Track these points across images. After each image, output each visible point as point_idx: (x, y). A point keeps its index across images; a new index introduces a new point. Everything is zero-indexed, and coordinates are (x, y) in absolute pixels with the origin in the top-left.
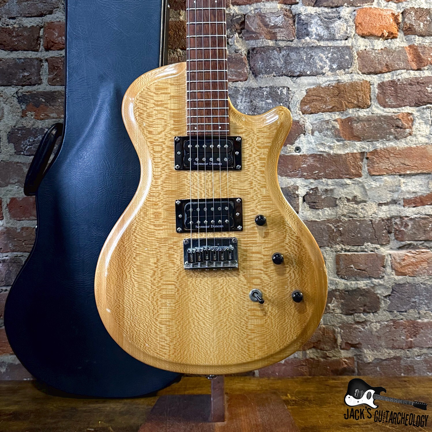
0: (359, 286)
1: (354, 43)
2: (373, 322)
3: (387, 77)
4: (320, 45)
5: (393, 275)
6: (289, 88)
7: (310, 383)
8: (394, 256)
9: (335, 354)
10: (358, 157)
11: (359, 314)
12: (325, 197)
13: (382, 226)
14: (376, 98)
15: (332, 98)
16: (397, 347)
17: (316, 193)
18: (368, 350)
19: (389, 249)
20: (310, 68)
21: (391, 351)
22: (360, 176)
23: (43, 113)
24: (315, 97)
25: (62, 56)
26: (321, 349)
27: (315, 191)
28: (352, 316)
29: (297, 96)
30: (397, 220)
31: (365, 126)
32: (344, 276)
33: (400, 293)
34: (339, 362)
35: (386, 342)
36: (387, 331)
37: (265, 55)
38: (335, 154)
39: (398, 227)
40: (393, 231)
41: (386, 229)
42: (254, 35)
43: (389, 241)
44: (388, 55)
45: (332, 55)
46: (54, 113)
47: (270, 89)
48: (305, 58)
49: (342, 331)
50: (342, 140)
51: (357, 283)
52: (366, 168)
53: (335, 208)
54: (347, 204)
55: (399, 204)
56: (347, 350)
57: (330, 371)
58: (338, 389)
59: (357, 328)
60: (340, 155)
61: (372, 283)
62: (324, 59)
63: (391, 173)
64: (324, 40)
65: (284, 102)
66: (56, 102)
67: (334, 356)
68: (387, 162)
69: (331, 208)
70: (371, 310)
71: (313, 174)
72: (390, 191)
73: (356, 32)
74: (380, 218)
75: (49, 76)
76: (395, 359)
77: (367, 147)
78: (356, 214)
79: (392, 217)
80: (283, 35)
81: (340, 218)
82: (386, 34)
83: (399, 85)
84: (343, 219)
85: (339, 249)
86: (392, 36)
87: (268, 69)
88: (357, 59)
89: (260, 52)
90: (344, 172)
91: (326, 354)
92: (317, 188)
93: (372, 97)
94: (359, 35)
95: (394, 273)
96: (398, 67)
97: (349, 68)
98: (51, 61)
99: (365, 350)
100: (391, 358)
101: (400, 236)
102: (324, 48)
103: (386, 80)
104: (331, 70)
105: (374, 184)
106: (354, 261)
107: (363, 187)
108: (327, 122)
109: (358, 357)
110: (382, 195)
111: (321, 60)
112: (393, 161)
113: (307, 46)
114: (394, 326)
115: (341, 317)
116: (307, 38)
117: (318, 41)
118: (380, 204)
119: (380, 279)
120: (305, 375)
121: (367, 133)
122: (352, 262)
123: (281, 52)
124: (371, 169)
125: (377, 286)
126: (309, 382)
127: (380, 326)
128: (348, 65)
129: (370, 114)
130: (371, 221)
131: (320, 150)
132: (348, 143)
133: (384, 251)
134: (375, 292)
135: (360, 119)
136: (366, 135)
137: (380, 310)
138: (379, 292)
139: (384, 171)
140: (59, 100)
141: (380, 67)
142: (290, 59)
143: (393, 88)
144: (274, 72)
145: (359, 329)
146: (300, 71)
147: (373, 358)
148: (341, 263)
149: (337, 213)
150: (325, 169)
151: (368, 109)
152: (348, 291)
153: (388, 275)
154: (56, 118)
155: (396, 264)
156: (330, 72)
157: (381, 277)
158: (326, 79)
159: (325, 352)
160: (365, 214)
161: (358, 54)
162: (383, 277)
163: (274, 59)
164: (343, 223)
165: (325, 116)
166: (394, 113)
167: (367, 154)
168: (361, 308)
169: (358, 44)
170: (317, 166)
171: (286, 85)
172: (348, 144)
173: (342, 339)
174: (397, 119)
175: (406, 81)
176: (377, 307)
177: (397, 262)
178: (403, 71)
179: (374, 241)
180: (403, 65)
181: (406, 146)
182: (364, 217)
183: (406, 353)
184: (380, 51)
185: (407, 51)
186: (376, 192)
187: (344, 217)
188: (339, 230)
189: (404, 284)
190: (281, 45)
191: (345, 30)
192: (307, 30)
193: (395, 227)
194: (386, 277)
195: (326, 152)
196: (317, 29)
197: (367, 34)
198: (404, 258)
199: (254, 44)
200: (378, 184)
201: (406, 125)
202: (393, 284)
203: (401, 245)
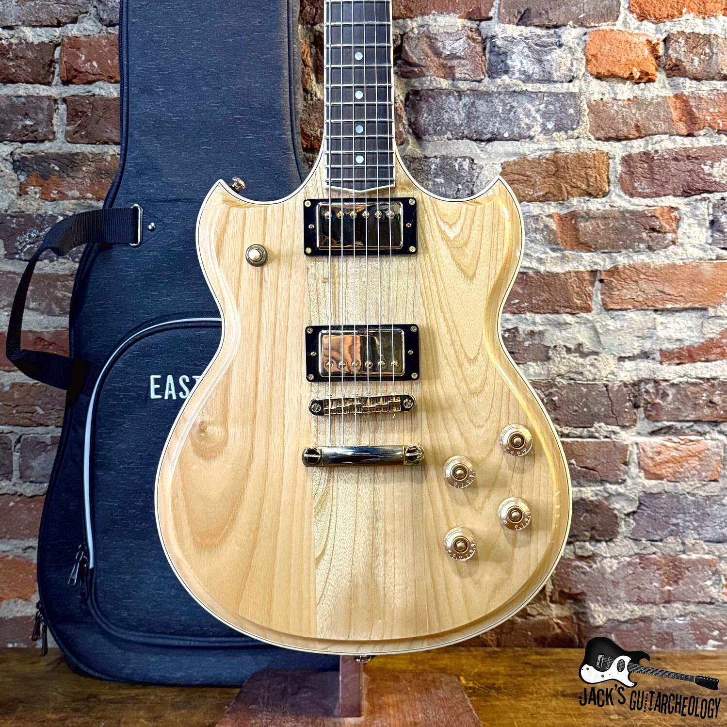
0: (583, 496)
1: (584, 87)
2: (606, 558)
3: (637, 146)
4: (526, 90)
5: (640, 477)
6: (473, 160)
7: (499, 660)
8: (643, 445)
9: (541, 611)
10: (586, 278)
11: (582, 543)
12: (530, 345)
13: (624, 395)
14: (619, 181)
15: (545, 178)
16: (646, 600)
17: (515, 336)
18: (597, 605)
19: (634, 434)
20: (510, 128)
21: (636, 608)
22: (588, 310)
23: (55, 190)
24: (516, 177)
25: (90, 94)
27: (514, 333)
28: (572, 547)
29: (487, 172)
30: (650, 385)
31: (599, 227)
33: (653, 508)
34: (546, 625)
35: (627, 591)
36: (630, 572)
37: (435, 103)
38: (548, 272)
39: (651, 397)
40: (642, 405)
41: (630, 400)
42: (416, 70)
43: (635, 421)
44: (639, 110)
45: (546, 107)
46: (74, 189)
47: (441, 160)
48: (500, 111)
50: (561, 250)
51: (580, 491)
52: (598, 298)
53: (546, 363)
54: (567, 356)
55: (654, 359)
56: (561, 604)
57: (533, 640)
58: (546, 670)
59: (579, 567)
60: (557, 275)
61: (605, 490)
62: (534, 113)
63: (641, 307)
64: (532, 82)
65: (464, 183)
66: (78, 170)
67: (539, 614)
68: (634, 287)
69: (539, 363)
70: (603, 536)
71: (510, 305)
72: (638, 337)
73: (587, 70)
74: (621, 381)
75: (68, 128)
76: (641, 620)
77: (602, 262)
78: (581, 373)
79: (640, 381)
80: (465, 71)
81: (554, 380)
82: (637, 75)
83: (658, 159)
84: (559, 382)
86: (646, 79)
87: (439, 128)
88: (588, 114)
89: (427, 98)
90: (563, 303)
92: (516, 328)
93: (612, 178)
94: (592, 75)
95: (642, 474)
96: (655, 129)
97: (573, 129)
98: (72, 102)
99: (592, 605)
100: (636, 619)
101: (653, 413)
102: (533, 95)
103: (635, 151)
104: (544, 131)
105: (612, 324)
106: (576, 453)
107: (594, 329)
108: (536, 218)
109: (580, 616)
110: (626, 343)
111: (528, 115)
112: (645, 286)
113: (504, 90)
114: (642, 565)
116: (505, 77)
117: (524, 82)
118: (621, 359)
119: (620, 484)
120: (490, 646)
121: (601, 238)
122: (573, 455)
123: (460, 100)
124: (608, 300)
125: (614, 496)
126: (497, 658)
127: (618, 564)
128: (572, 125)
129: (608, 207)
130: (606, 386)
131: (523, 265)
132: (570, 254)
133: (626, 437)
134: (611, 507)
135: (591, 215)
136: (600, 241)
137: (619, 537)
138: (617, 506)
139: (630, 303)
140: (84, 169)
141: (625, 130)
142: (476, 111)
143: (646, 165)
144: (449, 133)
145: (583, 568)
146: (492, 132)
147: (605, 619)
149: (549, 371)
150: (530, 296)
151: (605, 198)
153: (633, 478)
154: (78, 199)
155: (646, 459)
156: (542, 135)
157: (620, 481)
158: (535, 146)
160: (596, 374)
161: (589, 107)
162: (624, 481)
163: (449, 110)
164: (558, 388)
165: (532, 208)
166: (647, 206)
167: (601, 274)
168: (586, 533)
169: (590, 90)
170: (517, 292)
171: (468, 155)
172: (570, 257)
173: (553, 585)
174: (652, 216)
175: (668, 154)
176: (613, 532)
177: (647, 457)
178: (664, 137)
179: (611, 420)
180: (663, 127)
181: (666, 262)
182: (595, 379)
183: (660, 610)
184: (626, 103)
185: (671, 104)
186: (615, 338)
187: (562, 378)
188: (552, 400)
189: (660, 493)
190: (462, 87)
191: (569, 65)
192: (506, 64)
193: (646, 398)
194: (629, 482)
195: (533, 268)
196: (522, 63)
197: (606, 74)
198: (659, 449)
199: (417, 84)
200: (618, 324)
201: (667, 226)
202: (641, 494)
203: (656, 429)
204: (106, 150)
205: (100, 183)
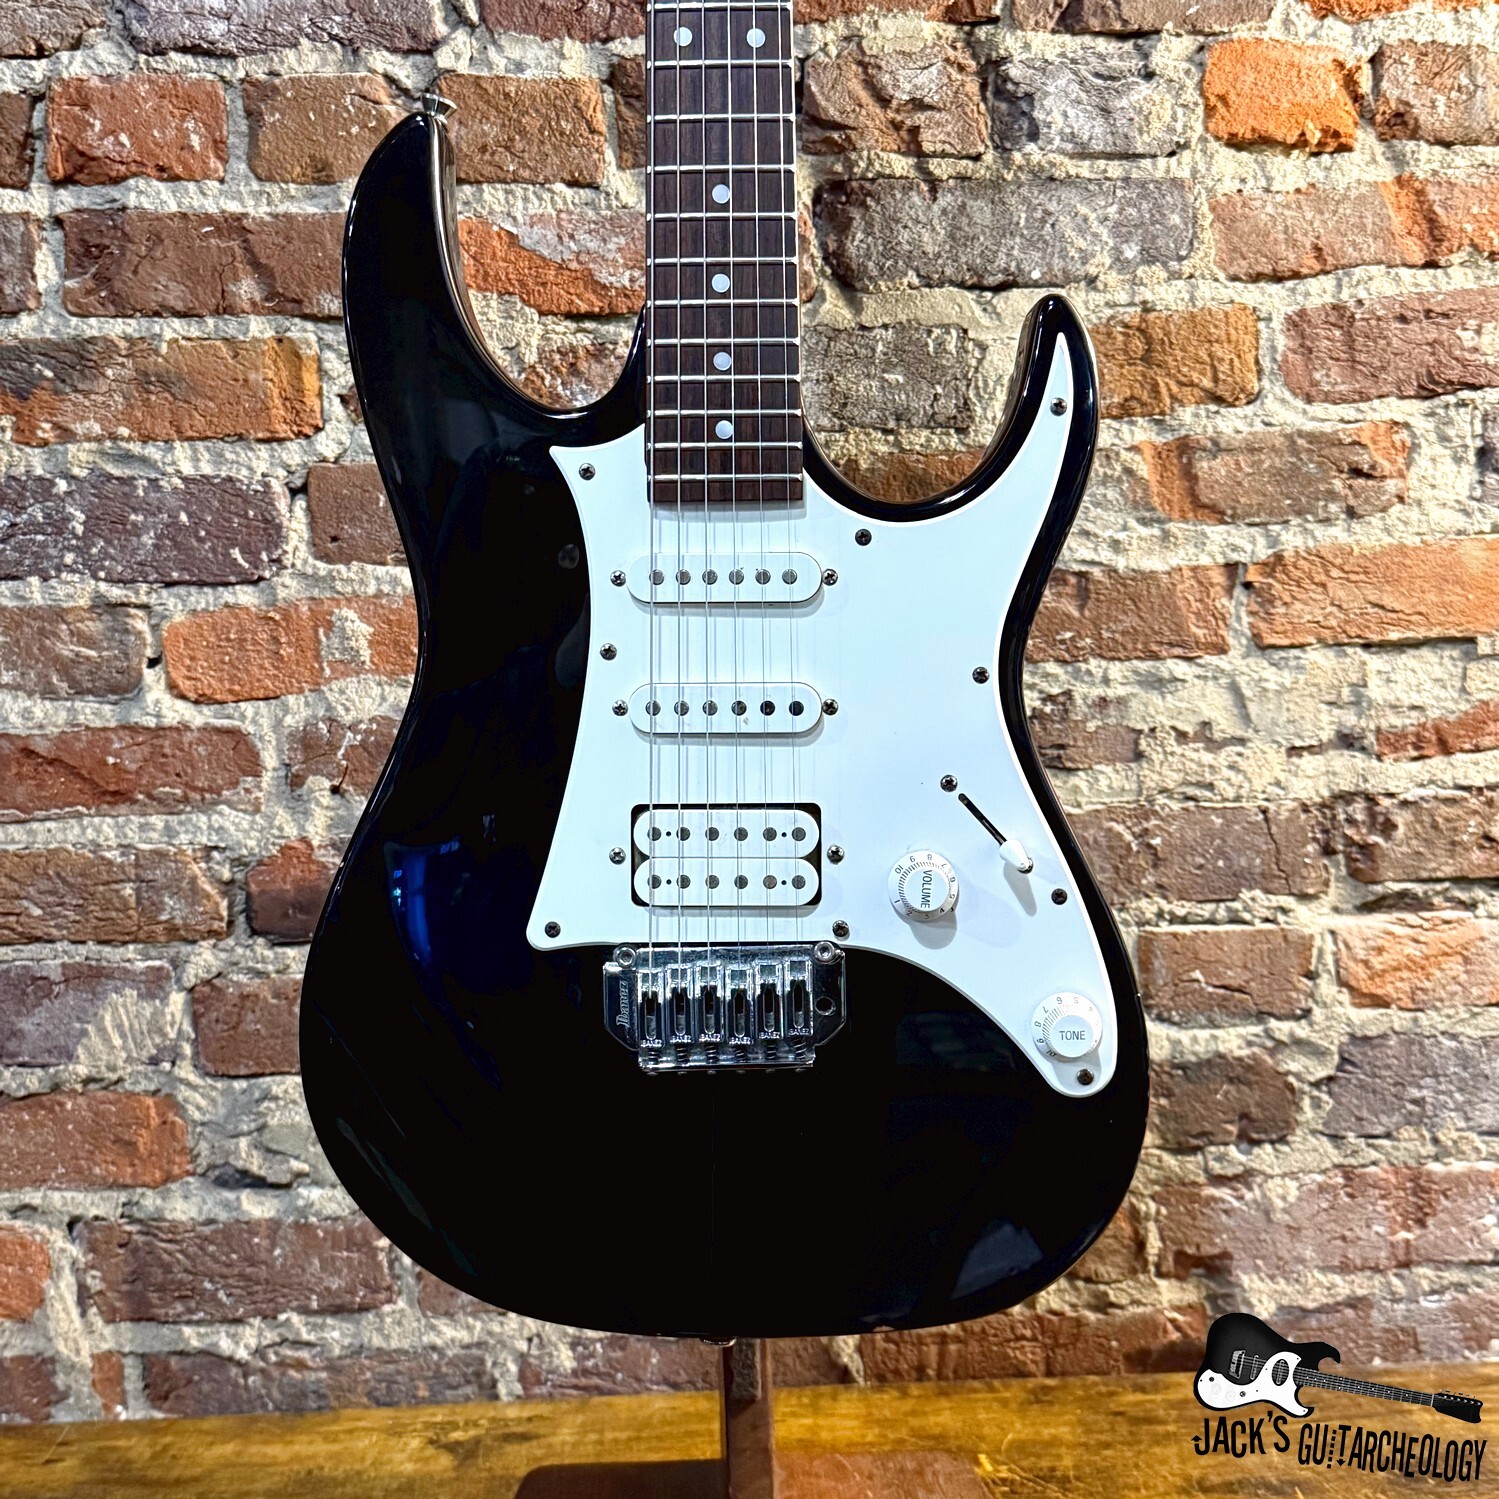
0: (1222, 1049)
1: (1202, 167)
3: (1319, 292)
4: (1078, 176)
5: (1341, 1004)
6: (965, 331)
7: (1056, 1409)
8: (1347, 935)
9: (1138, 1296)
10: (1215, 580)
11: (1222, 1148)
12: (1098, 727)
13: (1302, 828)
14: (1280, 369)
15: (1121, 366)
16: (1358, 1262)
17: (1066, 711)
18: (1255, 1277)
20: (1043, 258)
21: (1337, 1279)
22: (1222, 650)
23: (47, 421)
25: (116, 205)
26: (1088, 1280)
27: (1063, 704)
28: (1200, 1157)
29: (996, 358)
30: (1355, 805)
31: (1240, 469)
32: (1169, 1010)
33: (1368, 1068)
34: (1150, 1325)
35: (1319, 1245)
36: (1325, 1205)
37: (878, 208)
38: (1133, 570)
39: (1359, 832)
40: (1340, 847)
41: (1315, 839)
42: (836, 136)
43: (1326, 883)
44: (1321, 212)
45: (1121, 211)
46: (88, 419)
47: (897, 332)
48: (1022, 222)
49: (1164, 1211)
50: (1159, 521)
51: (1215, 1038)
52: (1241, 622)
53: (1133, 765)
54: (1178, 750)
55: (1363, 749)
56: (1180, 1278)
57: (1121, 1358)
58: (1160, 1429)
59: (1215, 1200)
60: (1150, 577)
61: (1268, 1034)
62: (1095, 226)
63: (1333, 639)
64: (1090, 157)
65: (947, 383)
66: (96, 377)
67: (1136, 1302)
68: (1318, 597)
69: (1119, 766)
70: (1265, 1132)
71: (1054, 644)
72: (1330, 703)
73: (1207, 129)
74: (1294, 800)
75: (69, 283)
76: (1353, 1306)
77: (1249, 544)
78: (1210, 786)
79: (1337, 797)
80: (942, 137)
81: (1151, 801)
82: (1315, 136)
83: (1362, 319)
84: (1163, 807)
85: (1149, 915)
86: (1333, 144)
87: (891, 262)
88: (1212, 225)
89: (861, 198)
90: (1167, 636)
91: (1106, 1294)
92: (1068, 694)
93: (1266, 363)
94: (1218, 138)
95: (1345, 997)
96: (1356, 255)
97: (1181, 259)
98: (76, 225)
99: (1247, 1280)
100: (1338, 1304)
101: (1361, 865)
102: (1091, 187)
103: (1314, 303)
104: (1119, 264)
105: (1272, 677)
106: (1202, 956)
107: (1235, 689)
108: (1106, 454)
109: (1220, 1302)
110: (1303, 718)
111: (1083, 227)
112: (1341, 594)
113: (1030, 176)
114: (1348, 1190)
115: (1160, 1160)
116: (1031, 147)
117: (1072, 157)
118: (1294, 751)
119: (1298, 1018)
120: (1031, 1375)
121: (1246, 493)
122: (1197, 961)
123: (935, 199)
124: (1263, 626)
125: (1286, 1044)
126: (1051, 1403)
127: (1299, 1188)
128: (1178, 249)
129: (1259, 427)
130: (1264, 811)
131: (1078, 556)
132: (1180, 529)
133: (1311, 919)
134: (1283, 1068)
135: (1223, 445)
136: (1243, 500)
137: (1299, 1132)
138: (1294, 1066)
139: (1309, 632)
140: (109, 372)
141: (1292, 257)
142: (969, 225)
143: (1338, 333)
144: (911, 273)
145: (1223, 1201)
146: (1006, 271)
147: (1273, 1307)
148: (1157, 964)
149: (1140, 783)
150: (1096, 623)
151: (1251, 407)
152: (1183, 1067)
153: (1325, 1005)
154: (98, 439)
155: (1351, 964)
156: (1114, 273)
157: (1298, 1012)
158: (1100, 298)
159: (1102, 1287)
160: (1241, 787)
161: (1213, 209)
162: (1307, 1013)
163: (910, 224)
164: (1162, 819)
166: (1342, 420)
167: (1246, 571)
168: (1230, 1127)
169: (1214, 170)
170: (1069, 616)
171: (955, 320)
172: (1179, 535)
173: (1162, 1239)
174: (1354, 443)
175: (1384, 307)
176: (1287, 1122)
177: (1356, 960)
178: (1374, 270)
179: (1276, 884)
180: (1374, 248)
181: (1386, 540)
182: (1238, 799)
183: (1389, 1284)
184: (1292, 197)
185: (1389, 199)
186: (1279, 707)
187: (1170, 797)
188: (1149, 846)
189: (1384, 1036)
190: (937, 172)
191: (1167, 118)
192: (1032, 121)
193: (1350, 832)
194: (1318, 1014)
195: (1100, 564)
196: (1065, 115)
197: (1248, 135)
198: (1380, 942)
199: (839, 168)
200: (1287, 677)
201: (1386, 464)
202: (1345, 1039)
203: (1371, 898)
204: (157, 329)
205: (146, 402)
